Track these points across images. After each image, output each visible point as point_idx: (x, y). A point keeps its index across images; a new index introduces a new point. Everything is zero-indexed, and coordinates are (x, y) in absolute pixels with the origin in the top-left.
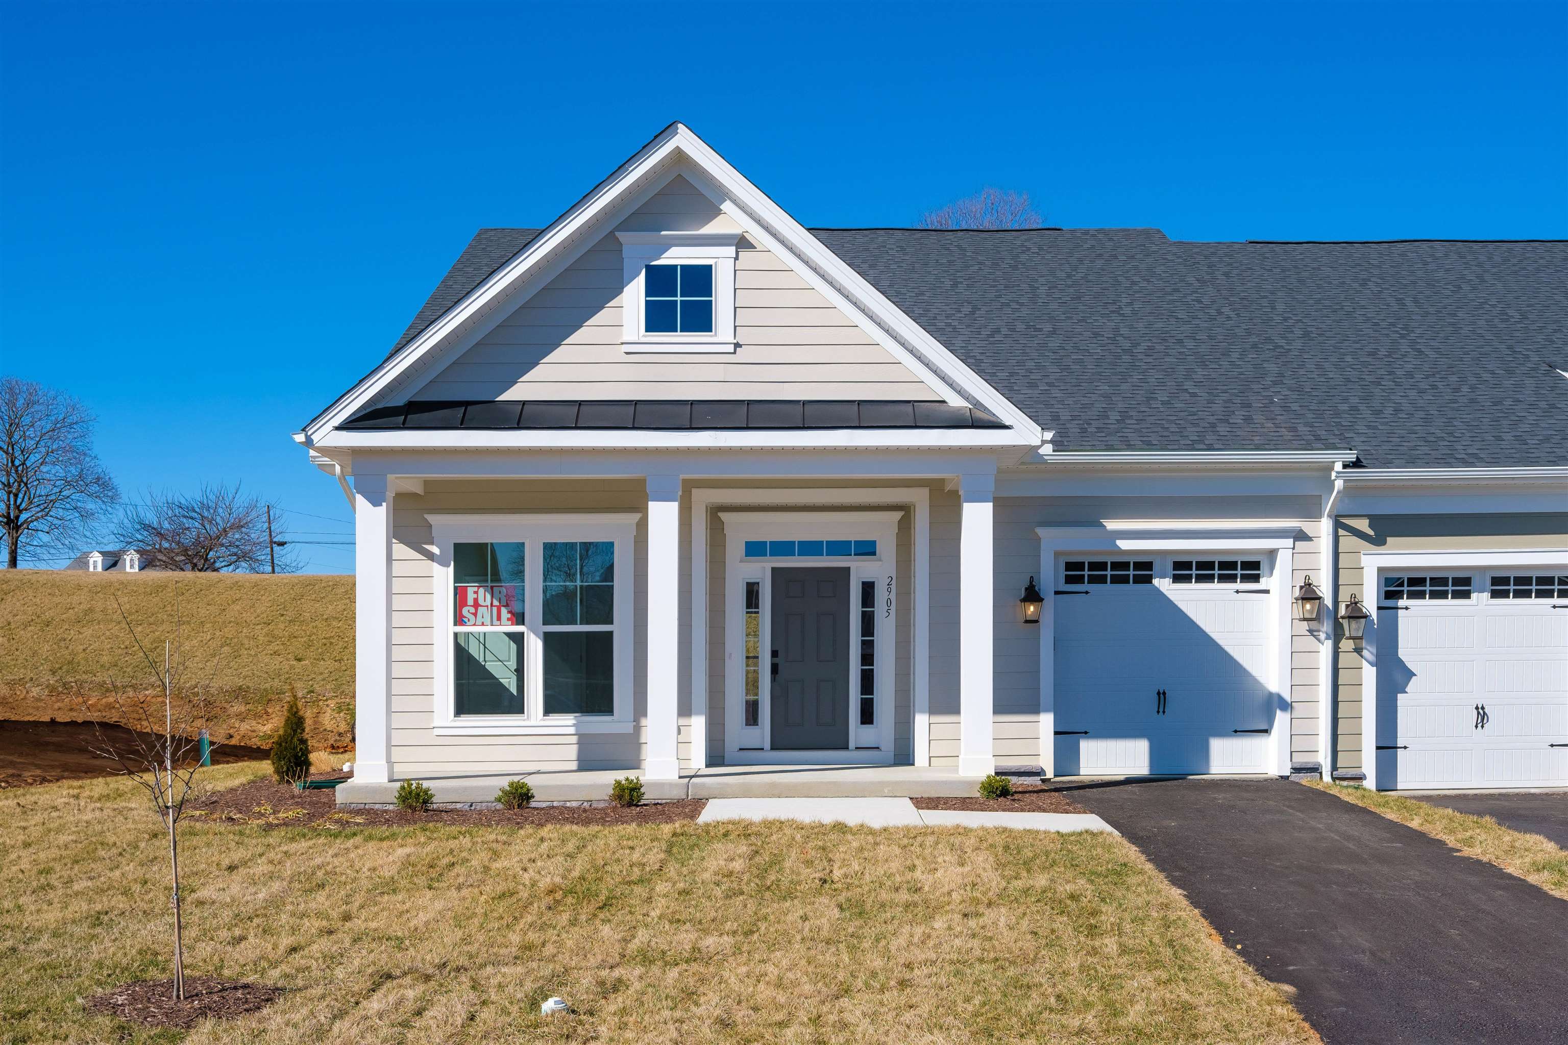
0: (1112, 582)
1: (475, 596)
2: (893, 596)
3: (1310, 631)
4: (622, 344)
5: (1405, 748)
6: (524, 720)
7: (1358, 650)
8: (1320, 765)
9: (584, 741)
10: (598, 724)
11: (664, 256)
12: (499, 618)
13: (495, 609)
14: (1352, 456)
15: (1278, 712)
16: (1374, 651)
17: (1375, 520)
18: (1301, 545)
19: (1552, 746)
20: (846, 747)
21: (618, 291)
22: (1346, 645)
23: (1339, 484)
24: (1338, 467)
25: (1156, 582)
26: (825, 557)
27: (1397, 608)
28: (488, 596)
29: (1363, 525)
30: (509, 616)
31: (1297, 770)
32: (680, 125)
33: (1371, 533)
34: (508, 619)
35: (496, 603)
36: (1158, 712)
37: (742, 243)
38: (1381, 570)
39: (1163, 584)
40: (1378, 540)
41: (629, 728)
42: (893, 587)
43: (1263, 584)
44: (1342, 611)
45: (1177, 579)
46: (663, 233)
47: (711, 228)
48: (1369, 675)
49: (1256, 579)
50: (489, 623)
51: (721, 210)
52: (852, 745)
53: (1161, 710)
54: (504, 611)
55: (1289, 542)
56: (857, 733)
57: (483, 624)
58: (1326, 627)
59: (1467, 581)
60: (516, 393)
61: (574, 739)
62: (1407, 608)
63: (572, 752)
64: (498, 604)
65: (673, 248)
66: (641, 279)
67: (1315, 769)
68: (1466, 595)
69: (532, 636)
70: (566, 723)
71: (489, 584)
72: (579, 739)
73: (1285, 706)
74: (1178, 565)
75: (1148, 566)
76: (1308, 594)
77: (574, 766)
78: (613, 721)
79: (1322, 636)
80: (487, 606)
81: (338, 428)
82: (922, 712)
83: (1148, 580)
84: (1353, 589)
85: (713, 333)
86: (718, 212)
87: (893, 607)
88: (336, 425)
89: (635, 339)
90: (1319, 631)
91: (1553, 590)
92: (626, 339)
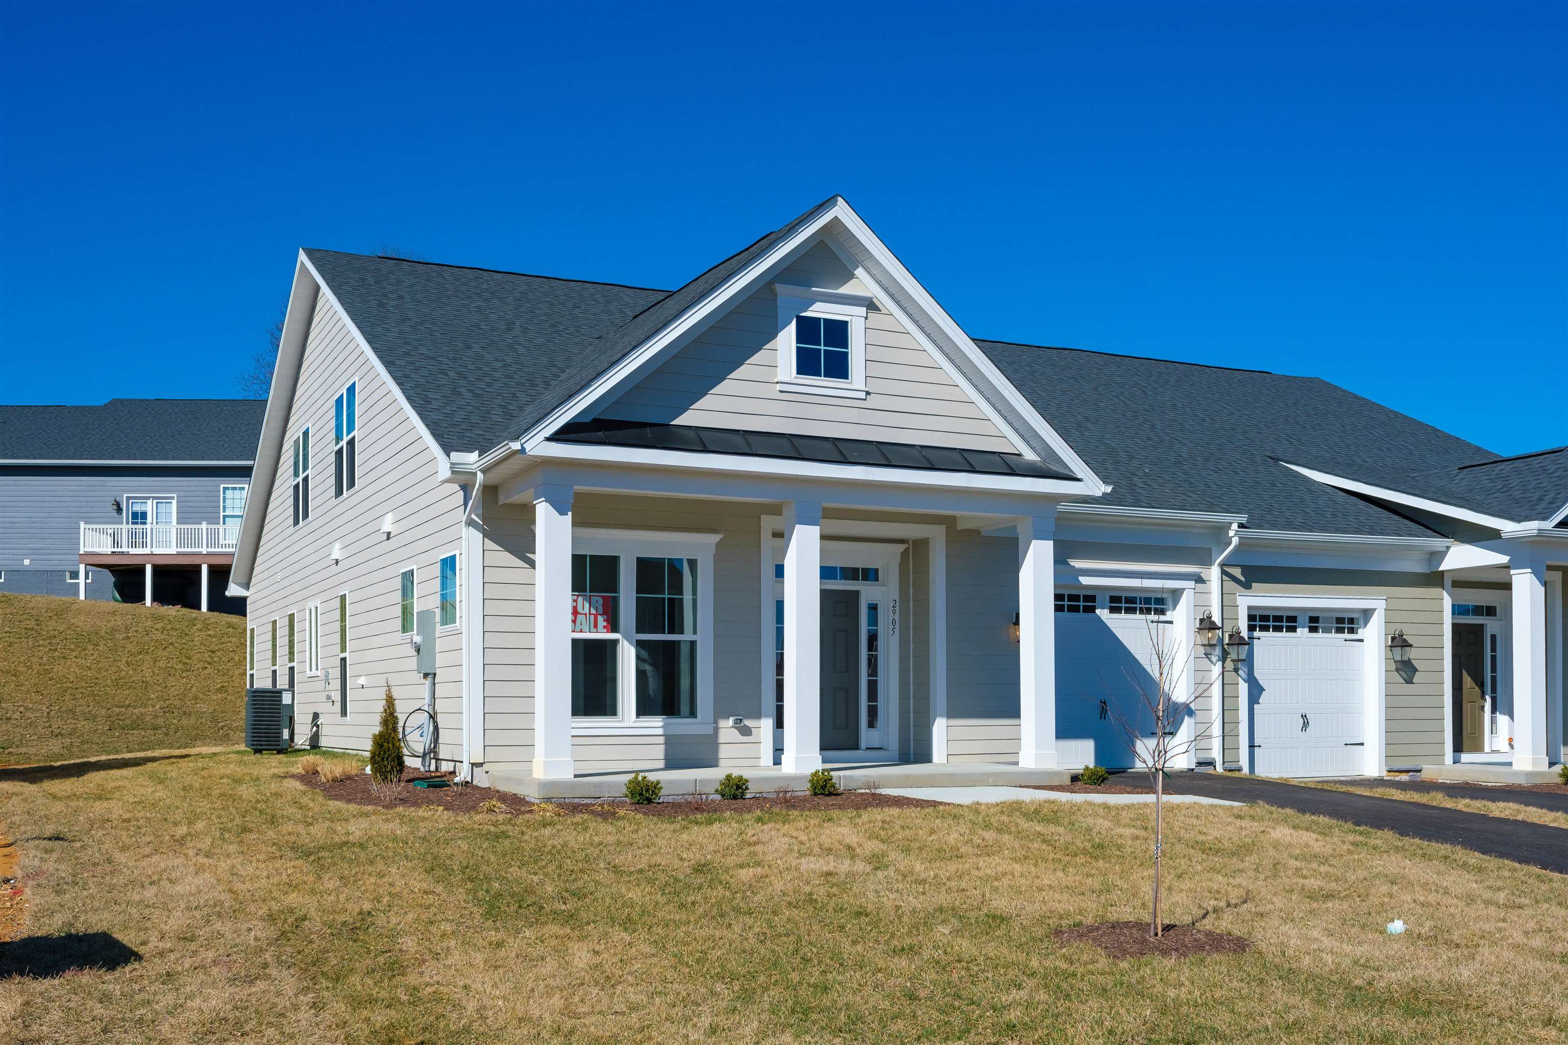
0: (1068, 611)
1: (575, 604)
2: (897, 617)
3: (1206, 654)
4: (777, 383)
5: (1260, 746)
6: (619, 722)
7: (1236, 670)
8: (1214, 759)
9: (670, 741)
10: (683, 726)
11: (810, 309)
12: (596, 626)
13: (592, 617)
14: (1244, 518)
15: (1186, 718)
16: (1246, 670)
17: (1245, 569)
18: (1200, 586)
19: (1346, 745)
20: (856, 747)
21: (773, 335)
22: (1229, 665)
23: (1235, 541)
24: (1235, 526)
25: (1098, 611)
26: (838, 581)
27: (1253, 638)
28: (587, 605)
29: (1237, 572)
30: (605, 624)
31: (1200, 764)
32: (839, 198)
33: (1243, 579)
34: (604, 627)
35: (593, 611)
36: (1101, 718)
37: (871, 305)
38: (1249, 608)
39: (1103, 613)
40: (1247, 586)
41: (709, 730)
42: (897, 609)
43: (1169, 616)
44: (1226, 640)
45: (1113, 610)
46: (814, 289)
47: (846, 290)
48: (1243, 688)
49: (1162, 612)
50: (588, 630)
51: (854, 275)
52: (863, 745)
53: (1103, 716)
54: (600, 619)
55: (1191, 584)
56: (867, 737)
57: (581, 631)
58: (1218, 651)
59: (1293, 619)
60: (687, 419)
61: (662, 740)
62: (1259, 639)
63: (659, 752)
64: (595, 612)
65: (818, 303)
66: (793, 327)
67: (1211, 763)
68: (1292, 629)
69: (626, 643)
70: (655, 724)
71: (588, 594)
72: (666, 740)
73: (1191, 713)
74: (1114, 599)
75: (1092, 598)
76: (1207, 624)
77: (661, 764)
78: (696, 723)
79: (1214, 659)
80: (586, 614)
81: (548, 439)
82: (941, 716)
83: (1092, 610)
84: (1233, 622)
85: (849, 381)
86: (850, 276)
87: (897, 627)
88: (547, 436)
89: (787, 379)
90: (1211, 654)
91: (1344, 628)
92: (780, 378)
